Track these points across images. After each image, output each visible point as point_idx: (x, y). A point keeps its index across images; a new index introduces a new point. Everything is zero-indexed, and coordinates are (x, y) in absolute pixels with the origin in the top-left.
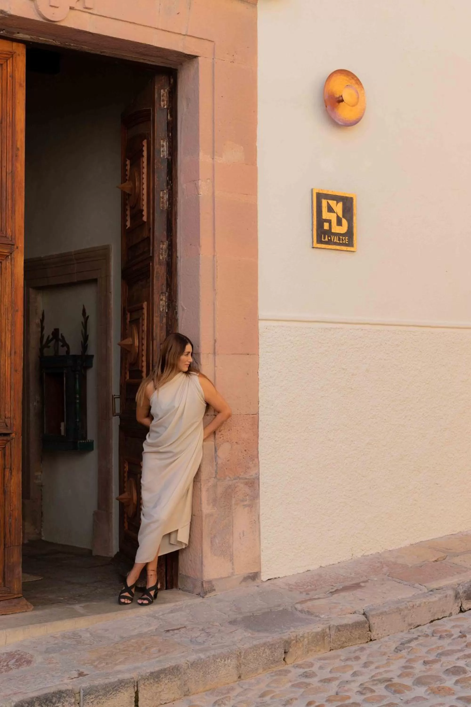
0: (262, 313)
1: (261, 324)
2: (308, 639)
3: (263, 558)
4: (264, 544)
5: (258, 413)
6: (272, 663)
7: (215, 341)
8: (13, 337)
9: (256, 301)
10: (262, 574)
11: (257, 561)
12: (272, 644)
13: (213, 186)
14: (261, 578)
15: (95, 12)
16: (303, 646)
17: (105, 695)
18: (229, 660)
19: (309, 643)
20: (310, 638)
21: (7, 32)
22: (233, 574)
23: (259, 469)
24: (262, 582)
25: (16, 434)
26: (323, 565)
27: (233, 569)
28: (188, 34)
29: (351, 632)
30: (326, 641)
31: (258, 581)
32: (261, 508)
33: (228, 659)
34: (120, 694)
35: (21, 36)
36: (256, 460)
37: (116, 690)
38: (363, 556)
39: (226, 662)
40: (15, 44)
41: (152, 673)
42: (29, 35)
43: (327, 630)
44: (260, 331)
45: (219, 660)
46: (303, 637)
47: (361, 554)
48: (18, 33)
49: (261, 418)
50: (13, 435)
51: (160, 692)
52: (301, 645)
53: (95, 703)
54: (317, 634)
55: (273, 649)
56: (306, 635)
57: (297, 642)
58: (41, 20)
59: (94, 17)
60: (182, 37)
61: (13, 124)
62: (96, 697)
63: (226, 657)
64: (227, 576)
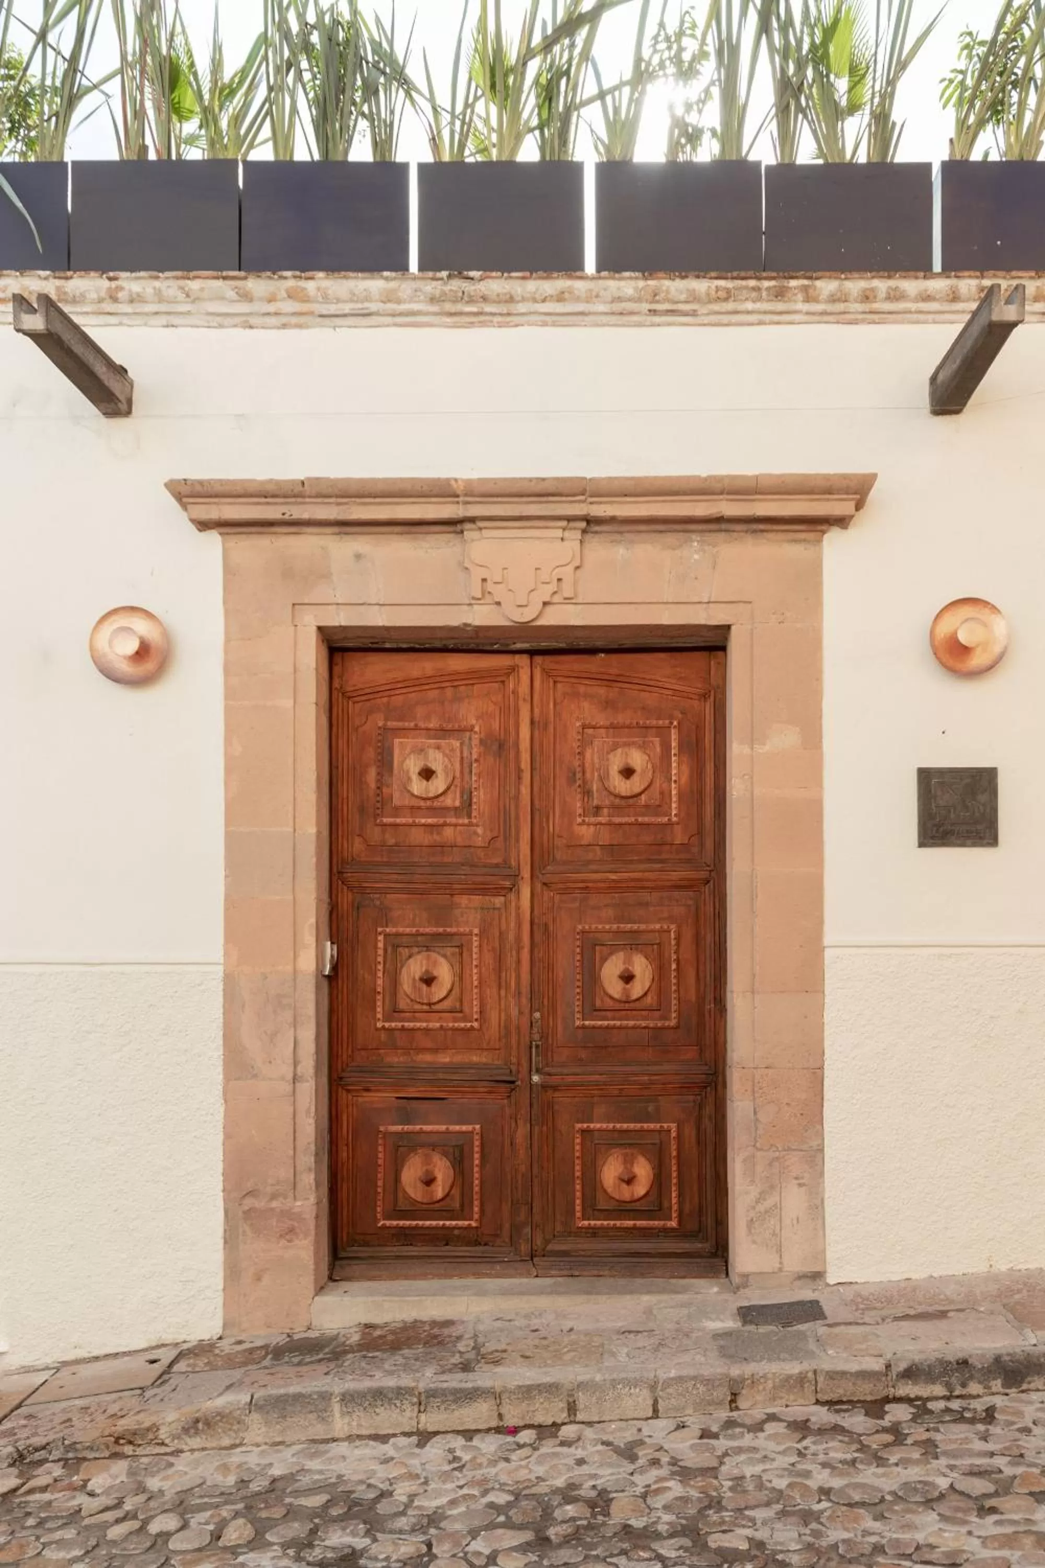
0: (828, 938)
1: (828, 953)
2: (774, 1382)
3: (829, 1255)
4: (831, 1236)
5: (821, 1068)
6: (710, 1405)
7: (754, 976)
8: (518, 977)
9: (821, 922)
10: (828, 1275)
11: (821, 1255)
12: (708, 1380)
13: (752, 783)
14: (825, 1279)
15: (581, 601)
16: (764, 1389)
17: (455, 1401)
18: (638, 1390)
19: (774, 1387)
20: (777, 1380)
21: (502, 645)
22: (780, 1270)
23: (823, 1139)
24: (828, 1285)
25: (522, 1082)
26: (935, 1275)
27: (781, 1263)
28: (712, 600)
29: (854, 1384)
30: (806, 1390)
31: (821, 1283)
32: (827, 1189)
33: (635, 1387)
34: (476, 1404)
35: (519, 646)
36: (818, 1127)
37: (471, 1399)
38: (1011, 1269)
39: (632, 1391)
40: (517, 656)
41: (520, 1387)
42: (528, 642)
43: (810, 1375)
44: (826, 962)
45: (620, 1386)
46: (764, 1376)
47: (1009, 1266)
48: (514, 643)
49: (827, 1073)
50: (519, 1083)
51: (534, 1411)
52: (761, 1388)
53: (442, 1407)
54: (789, 1377)
55: (710, 1387)
56: (770, 1376)
57: (753, 1382)
58: (512, 624)
59: (580, 607)
60: (705, 606)
61: (517, 744)
62: (443, 1402)
63: (635, 1383)
64: (771, 1271)
